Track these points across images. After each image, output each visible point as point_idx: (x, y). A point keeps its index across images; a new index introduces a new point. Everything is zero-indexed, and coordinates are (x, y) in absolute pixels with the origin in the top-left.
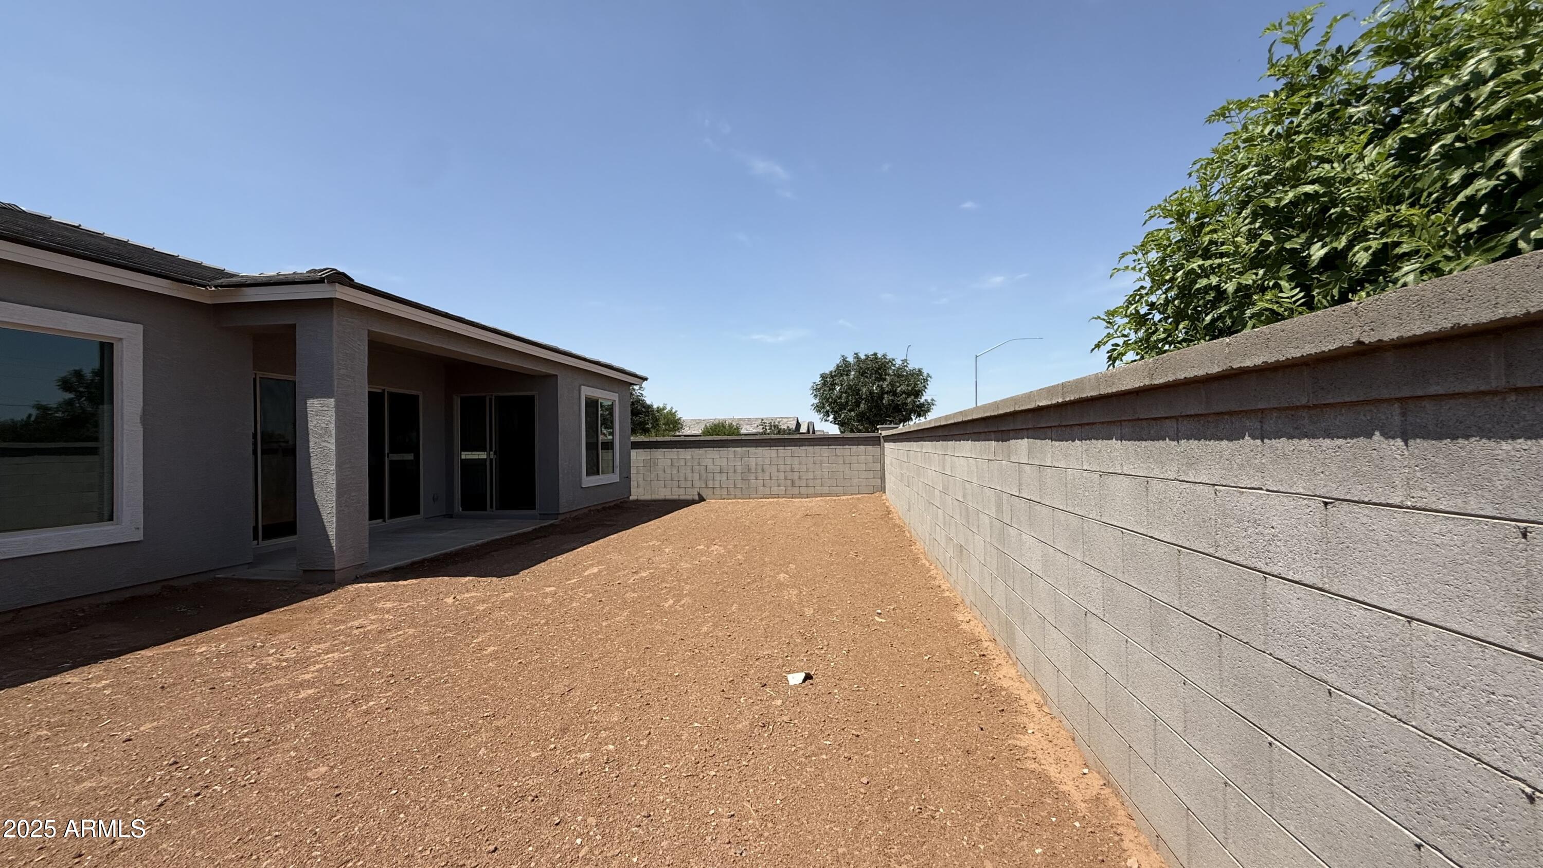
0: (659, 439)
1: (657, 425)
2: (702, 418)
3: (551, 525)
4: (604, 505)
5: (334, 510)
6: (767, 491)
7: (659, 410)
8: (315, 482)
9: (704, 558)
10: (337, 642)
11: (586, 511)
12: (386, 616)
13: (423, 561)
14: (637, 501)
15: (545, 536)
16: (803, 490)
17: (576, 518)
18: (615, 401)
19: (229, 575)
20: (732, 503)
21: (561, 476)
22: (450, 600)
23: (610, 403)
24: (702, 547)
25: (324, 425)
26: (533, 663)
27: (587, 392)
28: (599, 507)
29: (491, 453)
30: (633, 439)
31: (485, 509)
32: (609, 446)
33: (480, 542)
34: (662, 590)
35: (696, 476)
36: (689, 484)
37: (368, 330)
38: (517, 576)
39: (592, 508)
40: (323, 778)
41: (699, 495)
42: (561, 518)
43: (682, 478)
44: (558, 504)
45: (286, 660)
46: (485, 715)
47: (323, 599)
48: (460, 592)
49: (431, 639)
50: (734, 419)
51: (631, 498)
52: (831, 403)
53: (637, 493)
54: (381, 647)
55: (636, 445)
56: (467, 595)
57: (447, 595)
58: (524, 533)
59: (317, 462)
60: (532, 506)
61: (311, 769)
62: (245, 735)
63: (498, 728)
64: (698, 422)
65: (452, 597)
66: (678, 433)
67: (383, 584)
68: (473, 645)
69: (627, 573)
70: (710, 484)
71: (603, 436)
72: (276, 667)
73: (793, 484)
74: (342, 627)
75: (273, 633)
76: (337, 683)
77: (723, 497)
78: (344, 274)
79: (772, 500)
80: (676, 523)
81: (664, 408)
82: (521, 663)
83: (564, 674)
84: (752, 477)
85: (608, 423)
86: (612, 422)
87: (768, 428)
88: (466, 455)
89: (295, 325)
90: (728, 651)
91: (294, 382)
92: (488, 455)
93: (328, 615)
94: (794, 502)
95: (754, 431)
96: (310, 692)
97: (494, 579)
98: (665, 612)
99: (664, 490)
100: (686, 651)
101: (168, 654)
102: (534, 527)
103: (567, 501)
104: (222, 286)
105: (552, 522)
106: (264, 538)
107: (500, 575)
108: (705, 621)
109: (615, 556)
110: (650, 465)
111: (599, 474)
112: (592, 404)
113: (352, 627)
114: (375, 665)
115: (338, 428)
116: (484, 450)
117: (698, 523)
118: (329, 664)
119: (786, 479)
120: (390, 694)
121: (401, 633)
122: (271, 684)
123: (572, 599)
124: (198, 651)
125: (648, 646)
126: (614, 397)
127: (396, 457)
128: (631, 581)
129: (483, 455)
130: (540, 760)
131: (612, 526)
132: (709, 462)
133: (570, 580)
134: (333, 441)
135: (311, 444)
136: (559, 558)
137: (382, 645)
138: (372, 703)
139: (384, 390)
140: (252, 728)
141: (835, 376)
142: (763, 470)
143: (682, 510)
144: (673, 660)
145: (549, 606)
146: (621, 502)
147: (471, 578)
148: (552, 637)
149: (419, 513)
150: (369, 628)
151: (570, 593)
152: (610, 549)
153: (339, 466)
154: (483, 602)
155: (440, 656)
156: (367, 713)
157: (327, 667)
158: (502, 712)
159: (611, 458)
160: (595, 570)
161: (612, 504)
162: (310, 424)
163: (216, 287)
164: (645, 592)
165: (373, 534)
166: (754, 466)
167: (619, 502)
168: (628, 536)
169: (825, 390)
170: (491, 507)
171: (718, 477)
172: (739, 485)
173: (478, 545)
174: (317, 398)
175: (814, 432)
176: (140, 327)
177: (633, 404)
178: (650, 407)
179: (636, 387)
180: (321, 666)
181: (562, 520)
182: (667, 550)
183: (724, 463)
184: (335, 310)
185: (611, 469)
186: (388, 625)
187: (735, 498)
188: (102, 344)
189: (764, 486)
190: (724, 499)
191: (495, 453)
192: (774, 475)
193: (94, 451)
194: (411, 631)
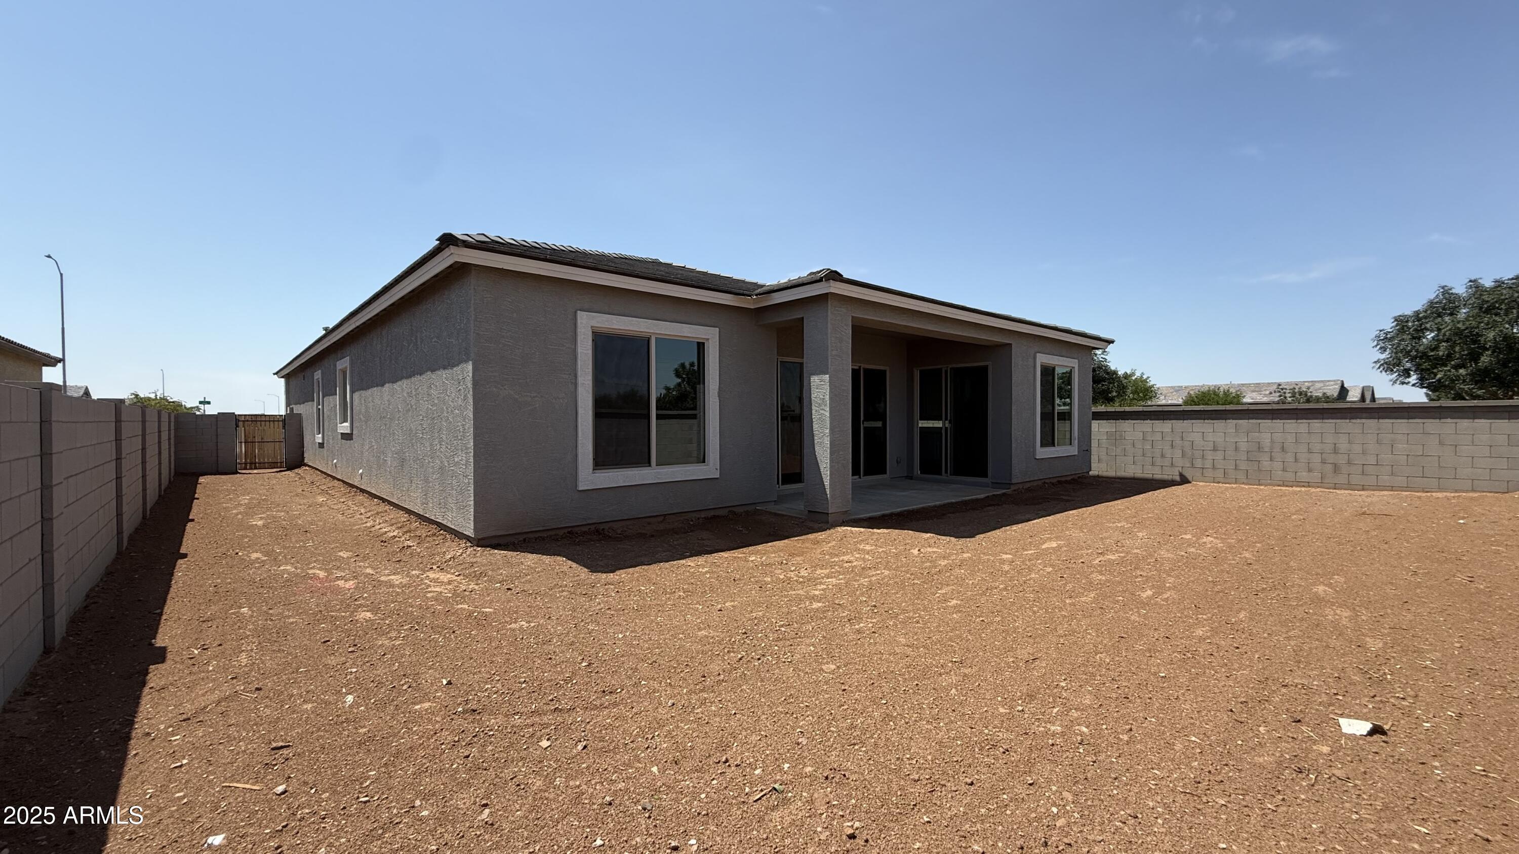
0: (1127, 409)
1: (1124, 392)
2: (1184, 384)
3: (1004, 494)
4: (1060, 479)
5: (828, 465)
6: (1290, 476)
7: (1126, 376)
8: (816, 442)
9: (1193, 550)
10: (833, 570)
11: (1040, 483)
12: (867, 556)
13: (891, 515)
14: (1098, 476)
15: (998, 505)
16: (1356, 479)
17: (1029, 490)
18: (1074, 367)
19: (764, 508)
20: (1232, 488)
21: (1013, 445)
22: (915, 552)
23: (1068, 370)
24: (1188, 536)
25: (822, 397)
26: (995, 624)
27: (1043, 359)
28: (1054, 481)
29: (947, 422)
30: (1094, 409)
31: (941, 474)
32: (1066, 416)
33: (938, 503)
34: (1137, 577)
35: (1178, 452)
36: (1167, 462)
37: (852, 317)
38: (973, 539)
39: (1047, 481)
40: (833, 672)
41: (1181, 475)
42: (1013, 488)
43: (1158, 455)
44: (1011, 474)
45: (802, 577)
46: (954, 660)
47: (822, 535)
48: (923, 546)
49: (903, 582)
50: (1232, 386)
51: (1091, 473)
52: (1416, 357)
53: (1097, 469)
54: (865, 581)
55: (1097, 416)
56: (929, 549)
57: (913, 546)
58: (977, 500)
59: (817, 426)
60: (985, 475)
61: (824, 664)
62: (782, 626)
63: (965, 675)
64: (1178, 389)
65: (917, 549)
66: (1149, 403)
67: (862, 530)
68: (938, 595)
69: (1092, 552)
70: (1198, 463)
71: (1060, 406)
72: (797, 581)
73: (1336, 468)
74: (837, 560)
75: (792, 555)
76: (837, 602)
77: (1217, 480)
78: (836, 272)
79: (1298, 489)
80: (1150, 505)
81: (1133, 374)
82: (983, 621)
83: (1027, 642)
84: (1265, 458)
85: (1066, 393)
86: (1070, 391)
87: (1288, 395)
88: (923, 424)
89: (803, 318)
90: (1236, 666)
91: (802, 364)
92: (944, 424)
93: (826, 548)
94: (1338, 494)
95: (1265, 399)
96: (820, 605)
97: (953, 539)
98: (1143, 603)
99: (1133, 466)
100: (1174, 652)
101: (735, 557)
102: (987, 495)
103: (1020, 472)
104: (760, 294)
105: (1004, 491)
106: (783, 484)
107: (958, 536)
108: (1199, 623)
109: (1076, 534)
110: (1115, 439)
111: (1054, 446)
112: (1048, 372)
113: (843, 560)
114: (862, 594)
115: (831, 398)
116: (941, 419)
117: (1182, 509)
118: (830, 587)
119: (1323, 462)
120: (874, 620)
121: (878, 572)
122: (794, 592)
123: (1030, 570)
124: (750, 559)
125: (1123, 635)
126: (1073, 363)
127: (868, 424)
128: (1097, 562)
129: (938, 424)
130: (1010, 717)
131: (1068, 501)
132: (1196, 437)
133: (1027, 550)
134: (828, 409)
135: (814, 412)
136: (1014, 527)
137: (866, 580)
138: (862, 625)
139: (860, 367)
140: (785, 622)
141: (1425, 317)
142: (1283, 449)
143: (1158, 491)
144: (1156, 658)
145: (1007, 572)
146: (1079, 477)
147: (932, 535)
148: (1013, 603)
149: (886, 473)
150: (855, 564)
151: (1027, 563)
152: (1069, 525)
153: (832, 430)
154: (944, 558)
155: (910, 599)
156: (859, 631)
157: (828, 588)
158: (969, 662)
159: (1068, 429)
160: (1054, 545)
161: (1069, 478)
162: (813, 396)
163: (756, 295)
164: (1115, 577)
165: (855, 487)
166: (1269, 444)
167: (1076, 477)
168: (1090, 514)
169: (1403, 340)
170: (946, 472)
171: (1210, 456)
172: (1243, 466)
173: (935, 506)
174: (817, 374)
175: (1373, 399)
176: (718, 329)
177: (1094, 370)
178: (1115, 373)
179: (1099, 352)
180: (825, 587)
181: (1015, 490)
182: (1140, 535)
183: (1219, 439)
184: (829, 302)
185: (1068, 441)
186: (868, 564)
187: (1236, 483)
188: (699, 343)
189: (1284, 470)
190: (1219, 482)
191: (950, 422)
192: (1303, 457)
193: (694, 417)
194: (887, 572)
